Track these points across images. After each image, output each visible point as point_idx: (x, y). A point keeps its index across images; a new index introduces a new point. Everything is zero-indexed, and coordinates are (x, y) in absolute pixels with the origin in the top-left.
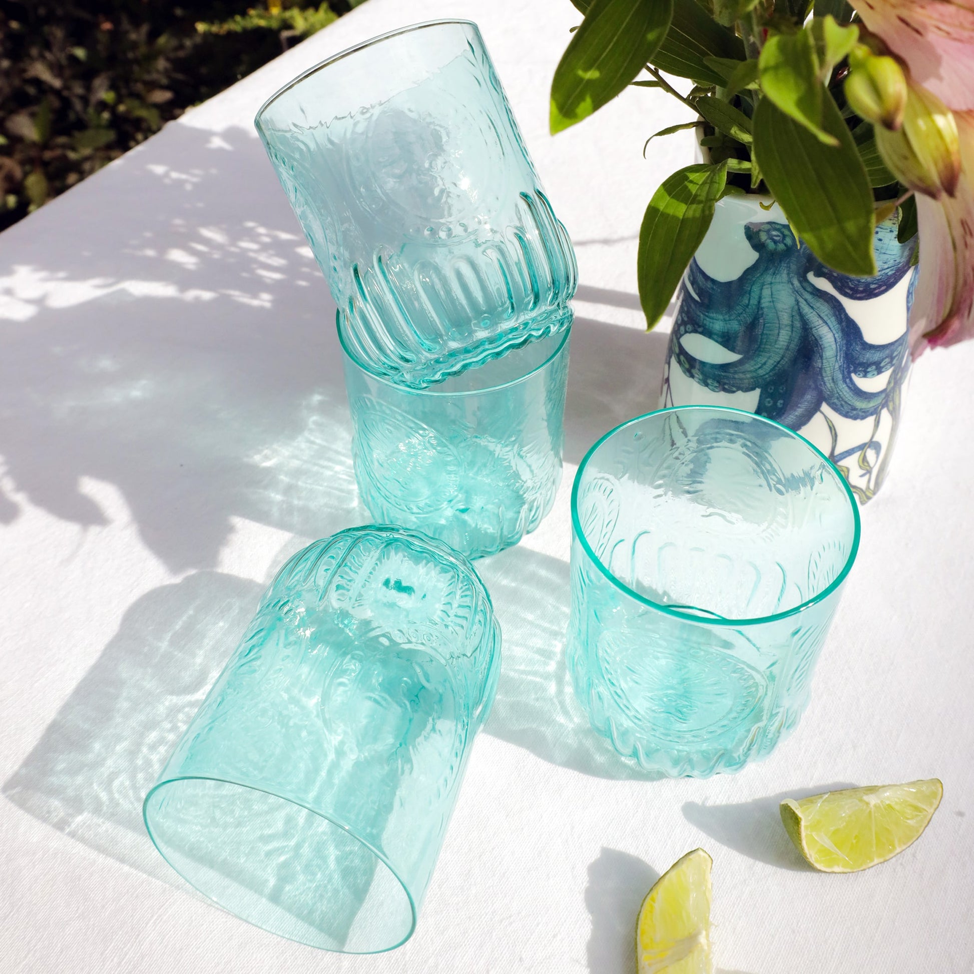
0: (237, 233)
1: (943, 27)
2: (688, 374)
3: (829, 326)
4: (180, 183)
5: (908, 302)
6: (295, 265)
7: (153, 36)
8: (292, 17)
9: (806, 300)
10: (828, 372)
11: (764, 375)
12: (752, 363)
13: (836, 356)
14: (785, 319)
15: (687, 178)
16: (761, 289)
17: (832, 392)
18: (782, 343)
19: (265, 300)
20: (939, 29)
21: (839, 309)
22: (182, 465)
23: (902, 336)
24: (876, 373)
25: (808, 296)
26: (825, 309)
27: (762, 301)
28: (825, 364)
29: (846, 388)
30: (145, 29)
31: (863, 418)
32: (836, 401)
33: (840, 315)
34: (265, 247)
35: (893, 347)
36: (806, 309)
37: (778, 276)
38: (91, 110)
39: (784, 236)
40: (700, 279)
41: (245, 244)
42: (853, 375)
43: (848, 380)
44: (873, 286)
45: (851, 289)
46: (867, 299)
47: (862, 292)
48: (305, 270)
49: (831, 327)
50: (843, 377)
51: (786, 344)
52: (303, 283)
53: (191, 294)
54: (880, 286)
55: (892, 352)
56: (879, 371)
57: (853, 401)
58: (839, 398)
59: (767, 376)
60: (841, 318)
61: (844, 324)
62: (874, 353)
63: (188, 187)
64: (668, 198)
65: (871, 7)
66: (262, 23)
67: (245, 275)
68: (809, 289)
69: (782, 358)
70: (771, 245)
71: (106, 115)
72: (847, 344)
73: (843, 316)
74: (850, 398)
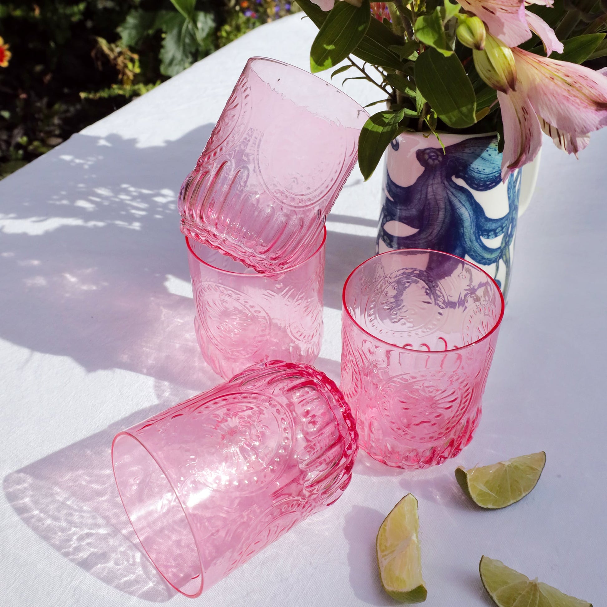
0: (117, 191)
1: (504, 8)
2: (389, 246)
3: (465, 207)
4: (81, 165)
5: (508, 194)
6: (153, 207)
7: (50, 105)
8: (139, 89)
9: (452, 192)
10: (467, 236)
11: (432, 240)
12: (425, 233)
13: (471, 225)
14: (442, 205)
15: (383, 116)
16: (427, 188)
17: (470, 248)
18: (441, 219)
19: (136, 226)
20: (502, 9)
21: (470, 197)
22: (92, 317)
23: (507, 214)
24: (494, 236)
25: (453, 190)
26: (463, 198)
27: (428, 195)
28: (466, 231)
29: (478, 246)
30: (45, 100)
31: (489, 264)
32: (473, 253)
33: (471, 200)
34: (134, 198)
35: (503, 221)
36: (453, 198)
37: (436, 180)
38: (12, 149)
39: (438, 156)
40: (393, 187)
41: (123, 197)
42: (481, 237)
43: (478, 240)
44: (488, 183)
45: (476, 184)
46: (485, 191)
47: (482, 186)
48: (160, 209)
49: (467, 207)
50: (476, 238)
51: (443, 219)
52: (158, 216)
53: (91, 224)
54: (492, 183)
55: (502, 224)
56: (496, 235)
57: (483, 253)
58: (475, 251)
59: (433, 240)
60: (472, 203)
61: (474, 206)
62: (492, 224)
63: (86, 167)
64: (373, 124)
65: (469, 4)
66: (121, 92)
67: (123, 213)
68: (453, 186)
69: (441, 228)
70: (431, 161)
71: (21, 152)
72: (476, 218)
73: (473, 201)
74: (481, 252)
